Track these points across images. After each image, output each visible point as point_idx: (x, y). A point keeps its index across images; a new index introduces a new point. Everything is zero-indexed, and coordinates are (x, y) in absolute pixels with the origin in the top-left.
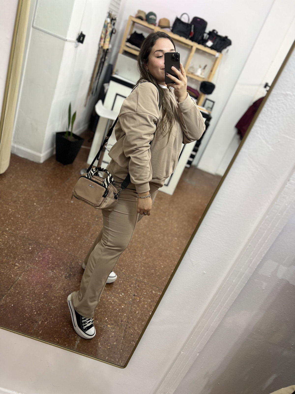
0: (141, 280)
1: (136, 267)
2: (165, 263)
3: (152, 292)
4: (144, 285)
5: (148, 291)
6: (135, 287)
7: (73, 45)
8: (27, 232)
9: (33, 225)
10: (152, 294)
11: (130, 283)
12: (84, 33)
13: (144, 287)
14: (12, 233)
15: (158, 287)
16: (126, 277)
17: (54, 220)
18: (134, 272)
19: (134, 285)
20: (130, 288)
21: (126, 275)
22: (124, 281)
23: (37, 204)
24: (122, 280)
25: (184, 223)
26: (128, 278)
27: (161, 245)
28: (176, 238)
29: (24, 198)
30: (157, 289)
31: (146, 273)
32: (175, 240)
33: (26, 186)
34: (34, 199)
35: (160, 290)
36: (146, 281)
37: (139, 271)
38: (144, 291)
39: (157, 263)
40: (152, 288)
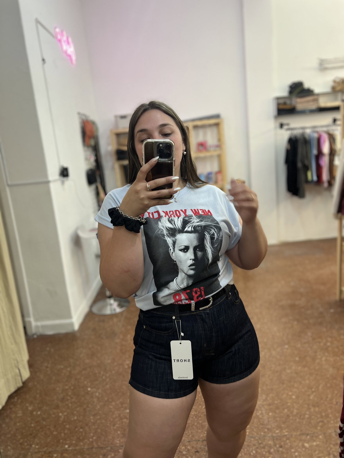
0: (279, 434)
1: (260, 416)
2: (295, 390)
3: (303, 446)
4: (288, 441)
5: (297, 448)
6: (278, 451)
7: (59, 183)
8: (95, 438)
9: (98, 421)
10: (307, 450)
11: (266, 447)
12: (65, 165)
13: (289, 444)
14: (75, 450)
15: (308, 435)
16: (257, 440)
17: (121, 400)
18: (262, 426)
19: (274, 450)
20: (272, 456)
21: (254, 438)
22: (257, 448)
23: (91, 388)
24: (254, 448)
25: (284, 320)
26: (260, 442)
27: (273, 366)
28: (286, 346)
29: (72, 388)
30: (308, 437)
31: (278, 419)
32: (287, 349)
33: (69, 369)
34: (85, 382)
35: (312, 437)
36: (287, 432)
37: (269, 421)
38: (293, 450)
39: (285, 396)
40: (301, 440)
